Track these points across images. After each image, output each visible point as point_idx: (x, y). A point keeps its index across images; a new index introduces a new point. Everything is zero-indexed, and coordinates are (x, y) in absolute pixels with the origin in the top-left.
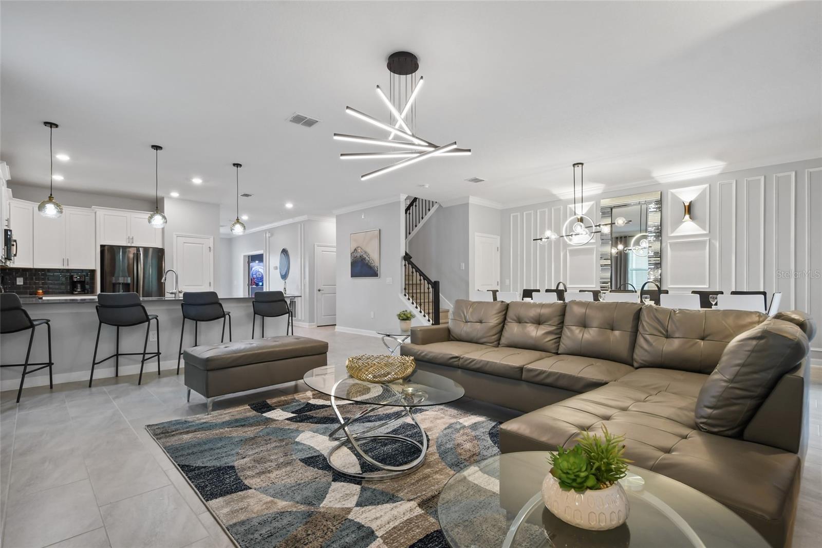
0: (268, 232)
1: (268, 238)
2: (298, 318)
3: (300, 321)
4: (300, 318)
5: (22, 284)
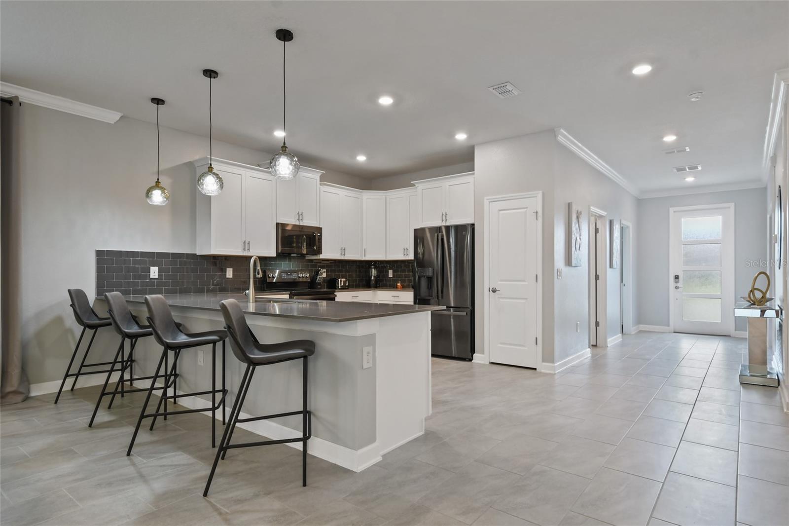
5: (392, 276)
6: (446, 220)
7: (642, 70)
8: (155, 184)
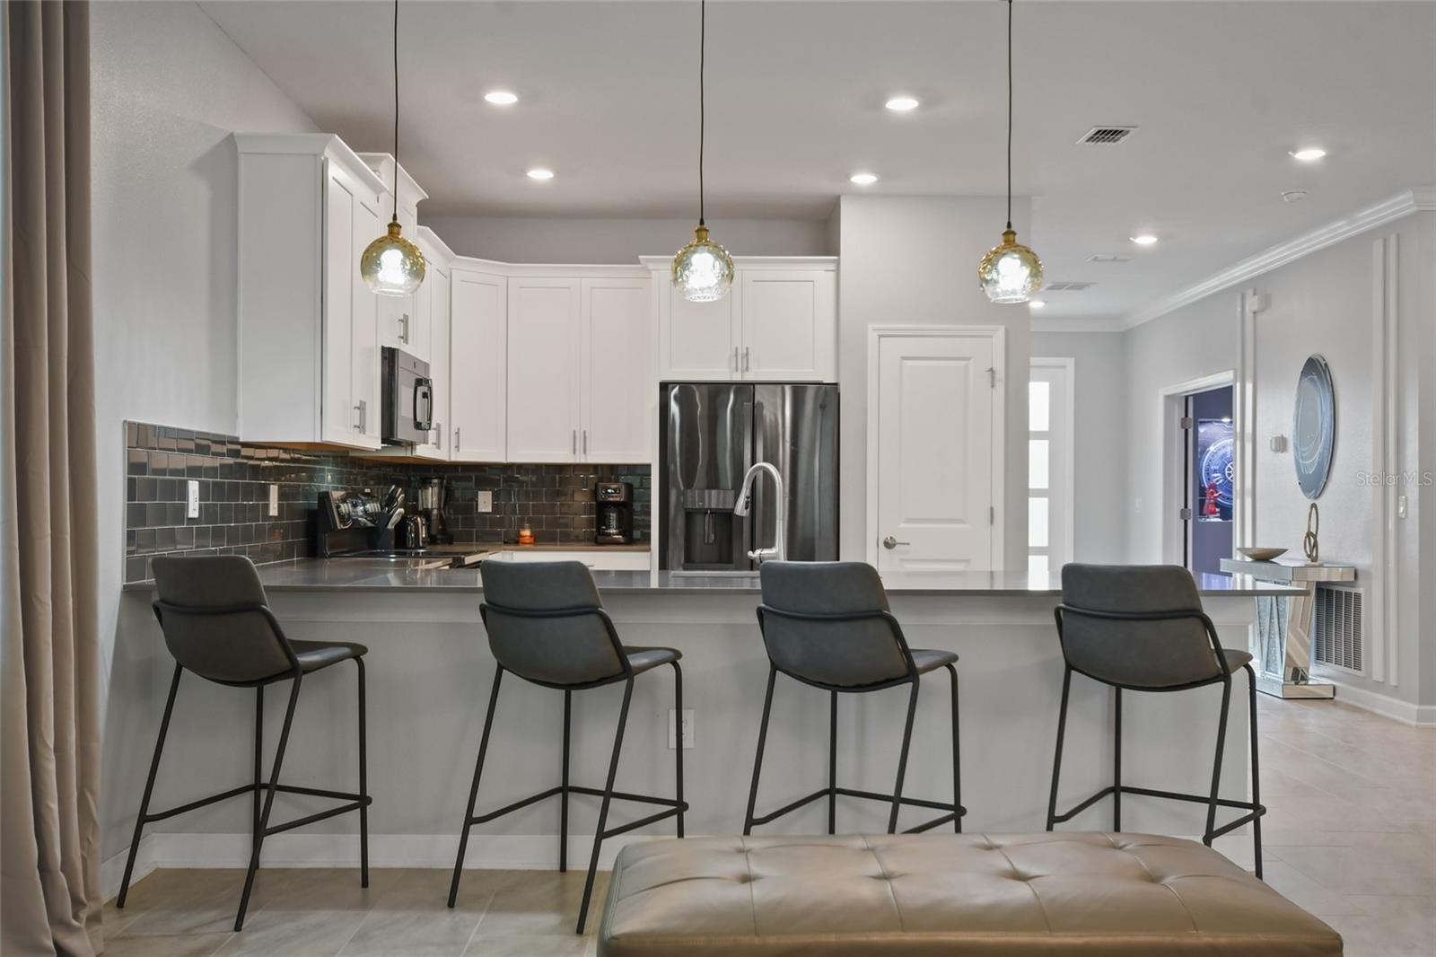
0: (1250, 293)
1: (1249, 315)
2: (1370, 673)
3: (1379, 687)
4: (1378, 675)
5: (489, 509)
6: (747, 369)
7: (1310, 155)
8: (385, 233)
